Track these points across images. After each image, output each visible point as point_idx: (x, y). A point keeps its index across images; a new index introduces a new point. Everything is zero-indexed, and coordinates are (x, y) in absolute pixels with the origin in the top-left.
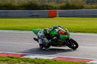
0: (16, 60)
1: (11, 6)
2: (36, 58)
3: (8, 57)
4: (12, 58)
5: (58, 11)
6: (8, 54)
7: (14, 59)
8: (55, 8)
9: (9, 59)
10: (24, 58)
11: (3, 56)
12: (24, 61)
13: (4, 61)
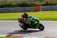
5: (41, 7)
8: (39, 6)
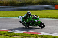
0: (35, 36)
1: (31, 3)
2: (48, 35)
3: (30, 34)
4: (33, 35)
6: (30, 32)
7: (34, 36)
9: (31, 35)
10: (40, 35)
11: (27, 34)
12: (40, 37)
13: (28, 37)
